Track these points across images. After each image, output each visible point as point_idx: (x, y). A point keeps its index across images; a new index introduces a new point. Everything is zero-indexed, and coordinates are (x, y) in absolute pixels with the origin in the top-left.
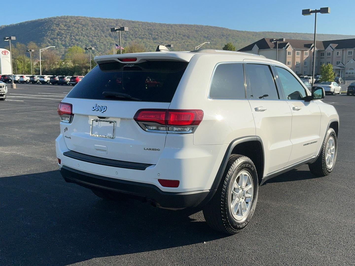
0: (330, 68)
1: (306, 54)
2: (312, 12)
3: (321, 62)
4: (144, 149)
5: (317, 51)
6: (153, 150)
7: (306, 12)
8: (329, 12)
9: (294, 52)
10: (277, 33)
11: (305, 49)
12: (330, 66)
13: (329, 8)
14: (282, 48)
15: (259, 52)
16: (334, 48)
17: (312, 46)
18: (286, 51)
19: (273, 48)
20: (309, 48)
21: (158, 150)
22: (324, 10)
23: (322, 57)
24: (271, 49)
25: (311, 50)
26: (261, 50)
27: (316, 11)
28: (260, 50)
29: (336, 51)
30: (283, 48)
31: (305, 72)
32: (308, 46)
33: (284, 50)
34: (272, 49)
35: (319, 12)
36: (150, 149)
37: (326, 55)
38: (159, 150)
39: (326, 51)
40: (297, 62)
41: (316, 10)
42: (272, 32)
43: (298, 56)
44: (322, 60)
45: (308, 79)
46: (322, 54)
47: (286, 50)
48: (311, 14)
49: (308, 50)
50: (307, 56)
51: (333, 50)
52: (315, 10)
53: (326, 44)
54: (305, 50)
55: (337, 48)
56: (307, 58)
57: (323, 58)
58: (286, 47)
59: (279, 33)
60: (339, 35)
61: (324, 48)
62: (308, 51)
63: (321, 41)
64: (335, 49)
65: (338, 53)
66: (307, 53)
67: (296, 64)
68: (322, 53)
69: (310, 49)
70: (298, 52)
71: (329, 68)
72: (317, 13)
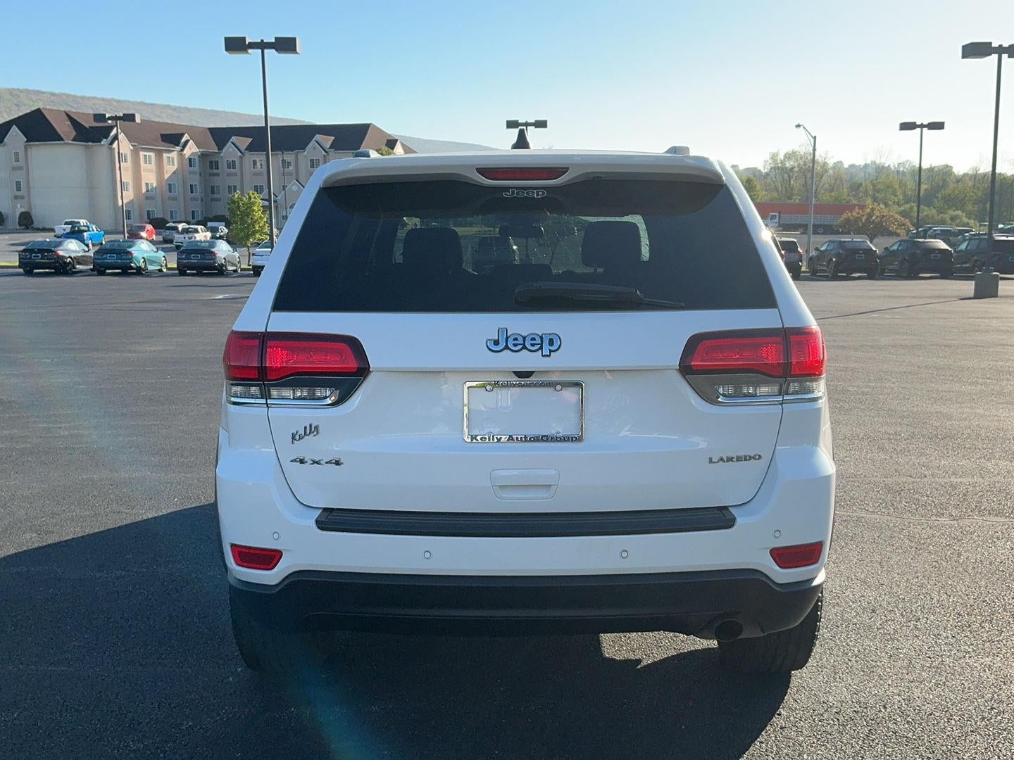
0: (256, 203)
1: (170, 161)
2: (253, 45)
3: (214, 187)
4: (711, 461)
5: (200, 154)
6: (739, 459)
7: (235, 45)
8: (298, 50)
9: (135, 152)
10: (53, 94)
11: (165, 148)
12: (255, 198)
13: (297, 40)
14: (100, 142)
15: (29, 150)
16: (243, 149)
17: (183, 140)
18: (112, 150)
19: (72, 138)
20: (178, 146)
21: (755, 459)
22: (286, 45)
23: (215, 171)
24: (66, 141)
25: (182, 150)
26: (34, 143)
27: (262, 46)
28: (31, 143)
29: (250, 157)
30: (102, 143)
31: (193, 212)
32: (172, 139)
33: (107, 146)
34: (67, 144)
35: (274, 48)
36: (730, 459)
37: (223, 165)
38: (760, 457)
39: (222, 155)
40: (147, 184)
41: (262, 41)
42: (39, 92)
43: (148, 166)
44: (216, 181)
45: (191, 232)
46: (214, 165)
47: (111, 148)
48: (250, 51)
49: (173, 151)
50: (175, 168)
51: (240, 154)
52: (260, 41)
53: (221, 136)
54: (166, 150)
55: (250, 148)
56: (174, 173)
57: (218, 175)
58: (110, 139)
59: (59, 95)
60: (232, 113)
61: (217, 148)
62: (174, 155)
63: (205, 128)
64: (247, 153)
65: (255, 162)
66: (172, 161)
67: (144, 190)
68: (211, 162)
69: (178, 148)
70: (147, 154)
71: (254, 204)
72: (266, 51)
